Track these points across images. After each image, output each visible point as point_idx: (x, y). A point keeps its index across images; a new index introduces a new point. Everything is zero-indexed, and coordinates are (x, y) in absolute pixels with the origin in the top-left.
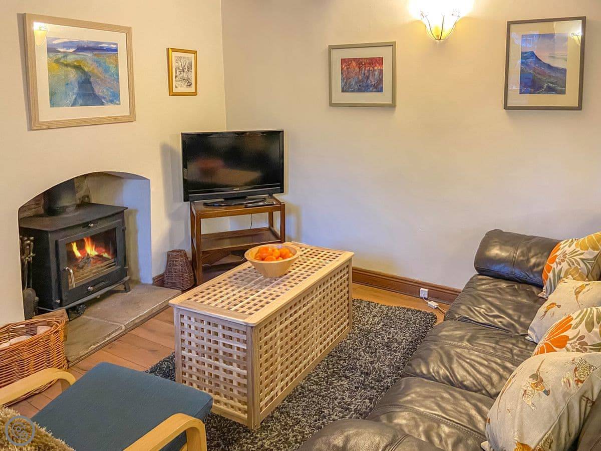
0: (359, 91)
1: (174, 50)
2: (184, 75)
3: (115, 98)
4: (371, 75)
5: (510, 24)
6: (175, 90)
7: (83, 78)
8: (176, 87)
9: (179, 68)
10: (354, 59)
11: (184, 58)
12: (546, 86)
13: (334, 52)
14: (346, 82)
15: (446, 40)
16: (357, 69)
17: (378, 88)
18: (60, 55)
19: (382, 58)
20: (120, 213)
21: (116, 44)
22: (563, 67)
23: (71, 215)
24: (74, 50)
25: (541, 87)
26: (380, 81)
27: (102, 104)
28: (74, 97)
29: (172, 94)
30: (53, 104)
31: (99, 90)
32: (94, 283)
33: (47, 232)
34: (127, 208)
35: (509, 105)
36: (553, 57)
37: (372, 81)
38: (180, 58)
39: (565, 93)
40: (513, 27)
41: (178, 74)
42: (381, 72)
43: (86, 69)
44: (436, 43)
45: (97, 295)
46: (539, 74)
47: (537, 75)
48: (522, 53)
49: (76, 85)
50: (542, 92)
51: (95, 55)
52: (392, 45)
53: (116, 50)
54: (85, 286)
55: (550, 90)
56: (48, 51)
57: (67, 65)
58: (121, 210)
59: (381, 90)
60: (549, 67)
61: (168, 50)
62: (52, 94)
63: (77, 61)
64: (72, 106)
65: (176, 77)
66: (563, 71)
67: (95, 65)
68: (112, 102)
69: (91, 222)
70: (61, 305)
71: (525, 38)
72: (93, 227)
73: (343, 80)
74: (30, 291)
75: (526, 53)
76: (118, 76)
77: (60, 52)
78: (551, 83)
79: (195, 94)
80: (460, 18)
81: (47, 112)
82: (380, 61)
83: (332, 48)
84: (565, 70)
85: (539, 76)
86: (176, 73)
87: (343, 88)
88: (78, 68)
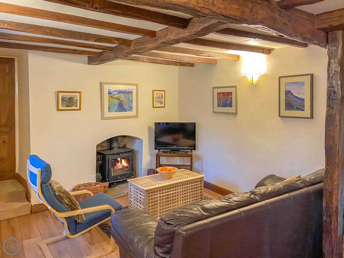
0: (224, 106)
1: (155, 91)
2: (159, 100)
3: (131, 109)
4: (228, 99)
5: (280, 78)
6: (155, 106)
7: (120, 102)
8: (156, 104)
9: (157, 97)
10: (222, 93)
11: (159, 93)
12: (296, 107)
13: (215, 89)
14: (219, 103)
15: (256, 85)
16: (223, 97)
17: (230, 105)
18: (112, 95)
19: (232, 92)
20: (132, 151)
21: (132, 90)
22: (303, 98)
23: (115, 150)
24: (117, 93)
25: (294, 107)
26: (231, 102)
27: (126, 111)
28: (116, 109)
29: (153, 107)
30: (109, 111)
31: (125, 107)
32: (121, 176)
33: (106, 155)
34: (134, 150)
35: (281, 115)
36: (299, 93)
37: (228, 102)
38: (158, 93)
39: (304, 111)
40: (281, 79)
41: (157, 99)
42: (231, 98)
43: (121, 99)
44: (252, 86)
45: (121, 180)
46: (293, 101)
47: (292, 101)
48: (285, 91)
49: (117, 105)
50: (294, 110)
51: (124, 94)
52: (235, 87)
53: (132, 92)
54: (117, 176)
55: (298, 109)
56: (108, 94)
57: (115, 98)
58: (132, 150)
59: (231, 106)
60: (297, 97)
61: (153, 90)
62: (109, 108)
63: (118, 97)
64: (116, 112)
65: (156, 101)
66: (303, 100)
67: (124, 98)
68: (129, 110)
69: (120, 153)
70: (108, 181)
71: (286, 84)
72: (121, 155)
73: (218, 101)
74: (99, 174)
75: (287, 91)
76: (132, 101)
77: (112, 94)
78: (298, 105)
79: (164, 107)
80: (261, 75)
81: (107, 114)
82: (231, 94)
83: (214, 88)
84: (304, 99)
85: (293, 102)
86: (156, 99)
87: (218, 105)
88: (118, 99)
